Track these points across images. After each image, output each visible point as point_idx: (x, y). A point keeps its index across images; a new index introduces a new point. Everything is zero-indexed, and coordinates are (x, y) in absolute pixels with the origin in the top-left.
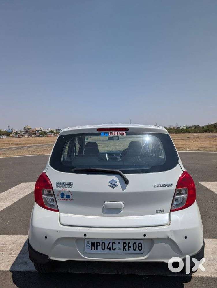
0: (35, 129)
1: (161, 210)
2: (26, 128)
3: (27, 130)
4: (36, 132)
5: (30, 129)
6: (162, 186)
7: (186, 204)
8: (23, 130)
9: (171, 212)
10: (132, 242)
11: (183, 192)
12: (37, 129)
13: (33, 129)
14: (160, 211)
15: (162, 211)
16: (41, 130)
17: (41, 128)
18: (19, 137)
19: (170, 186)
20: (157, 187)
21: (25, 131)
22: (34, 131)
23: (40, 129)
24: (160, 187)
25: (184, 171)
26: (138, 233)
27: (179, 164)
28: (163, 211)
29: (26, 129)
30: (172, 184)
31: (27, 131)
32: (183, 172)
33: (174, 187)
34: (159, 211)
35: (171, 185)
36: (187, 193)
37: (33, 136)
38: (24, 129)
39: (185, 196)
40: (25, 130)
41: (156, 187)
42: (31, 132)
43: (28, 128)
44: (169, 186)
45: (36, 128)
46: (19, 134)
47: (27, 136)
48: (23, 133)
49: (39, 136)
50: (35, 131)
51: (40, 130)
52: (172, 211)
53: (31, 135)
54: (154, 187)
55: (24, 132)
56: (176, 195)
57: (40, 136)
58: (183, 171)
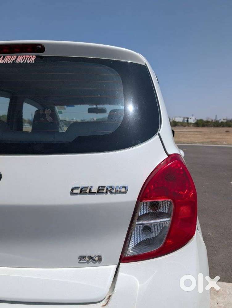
1: (93, 256)
6: (96, 191)
7: (165, 243)
9: (121, 264)
14: (90, 258)
15: (97, 259)
16: (66, 120)
17: (65, 118)
19: (120, 192)
20: (81, 192)
24: (91, 193)
25: (170, 153)
27: (159, 135)
28: (100, 259)
30: (125, 187)
32: (167, 156)
33: (133, 195)
34: (87, 259)
35: (123, 190)
36: (172, 215)
39: (166, 221)
41: (77, 194)
44: (116, 192)
52: (124, 259)
54: (72, 193)
56: (136, 218)
58: (169, 155)
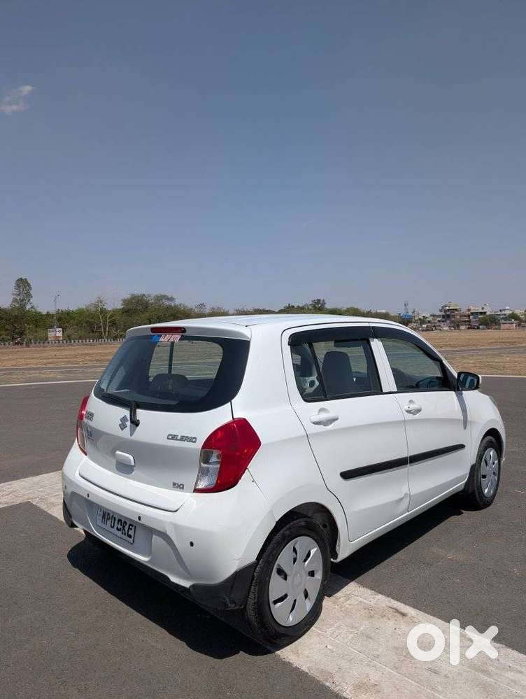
0: (469, 310)
1: (179, 483)
2: (447, 308)
3: (448, 313)
4: (471, 317)
5: (456, 310)
8: (438, 313)
10: (128, 523)
11: (214, 459)
12: (472, 311)
13: (464, 310)
15: (181, 487)
16: (485, 313)
17: (483, 309)
18: (427, 330)
19: (193, 441)
20: (172, 439)
21: (443, 316)
22: (465, 316)
23: (481, 311)
24: (177, 440)
26: (131, 509)
28: (183, 488)
29: (445, 311)
30: (195, 439)
31: (448, 316)
33: (200, 445)
34: (176, 486)
36: (220, 463)
37: (462, 327)
38: (441, 311)
40: (443, 313)
41: (170, 439)
42: (458, 317)
43: (451, 308)
44: (191, 441)
45: (471, 307)
46: (429, 322)
47: (446, 328)
48: (439, 321)
49: (478, 328)
50: (469, 316)
51: (481, 313)
52: (195, 490)
53: (458, 326)
54: (168, 438)
55: (439, 319)
57: (481, 327)
